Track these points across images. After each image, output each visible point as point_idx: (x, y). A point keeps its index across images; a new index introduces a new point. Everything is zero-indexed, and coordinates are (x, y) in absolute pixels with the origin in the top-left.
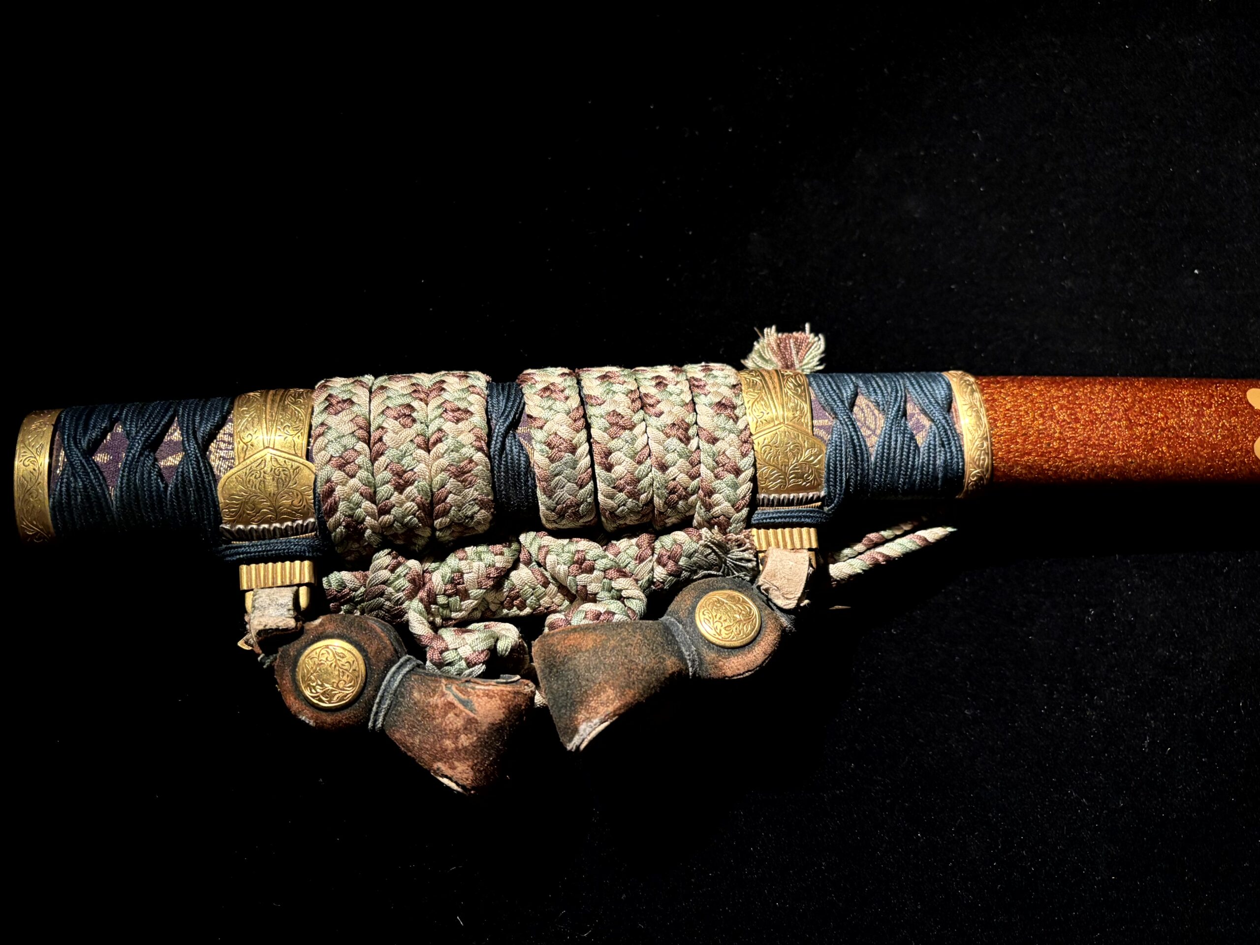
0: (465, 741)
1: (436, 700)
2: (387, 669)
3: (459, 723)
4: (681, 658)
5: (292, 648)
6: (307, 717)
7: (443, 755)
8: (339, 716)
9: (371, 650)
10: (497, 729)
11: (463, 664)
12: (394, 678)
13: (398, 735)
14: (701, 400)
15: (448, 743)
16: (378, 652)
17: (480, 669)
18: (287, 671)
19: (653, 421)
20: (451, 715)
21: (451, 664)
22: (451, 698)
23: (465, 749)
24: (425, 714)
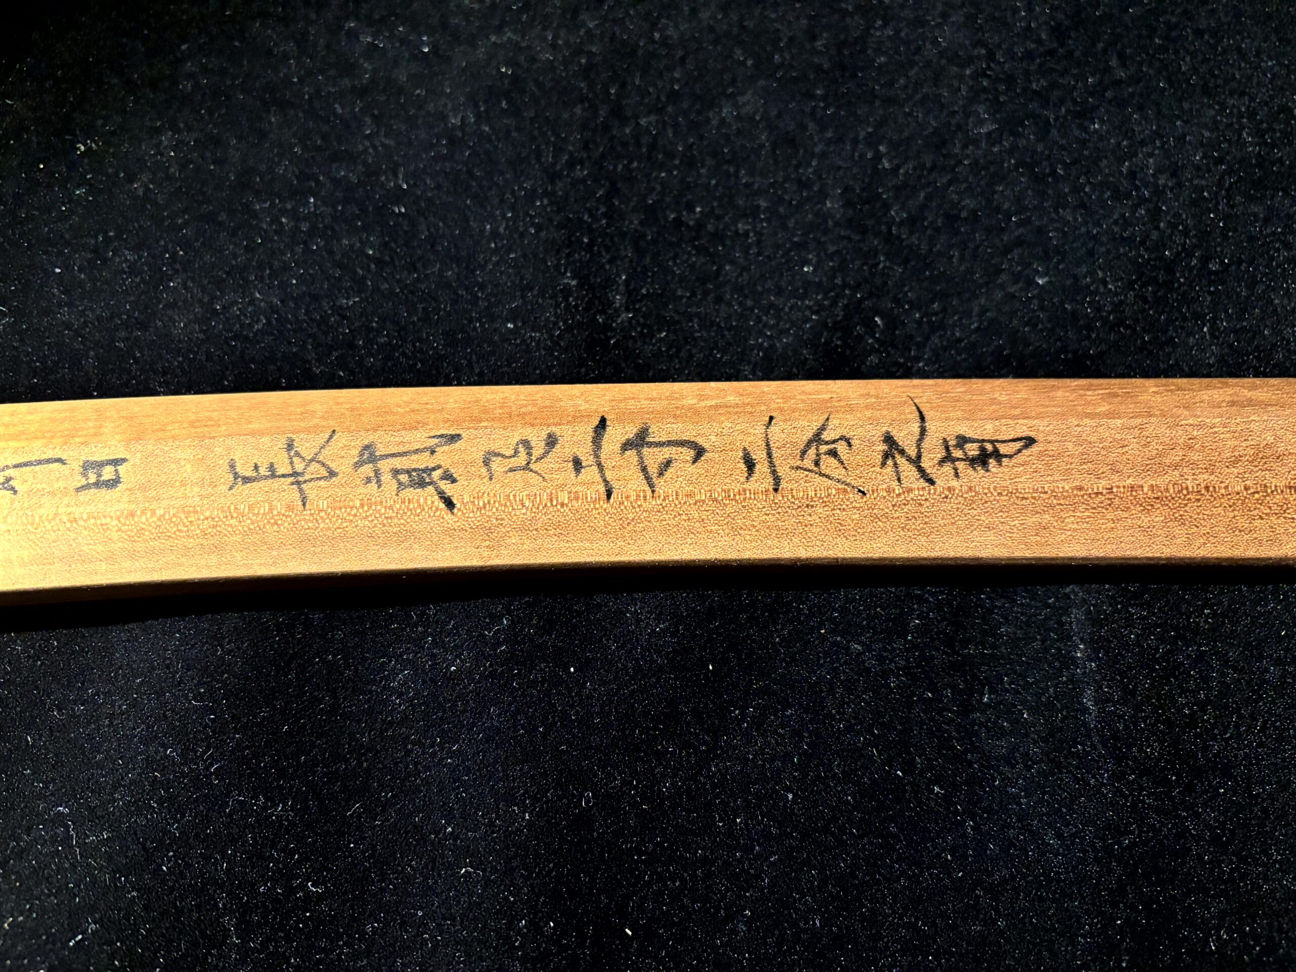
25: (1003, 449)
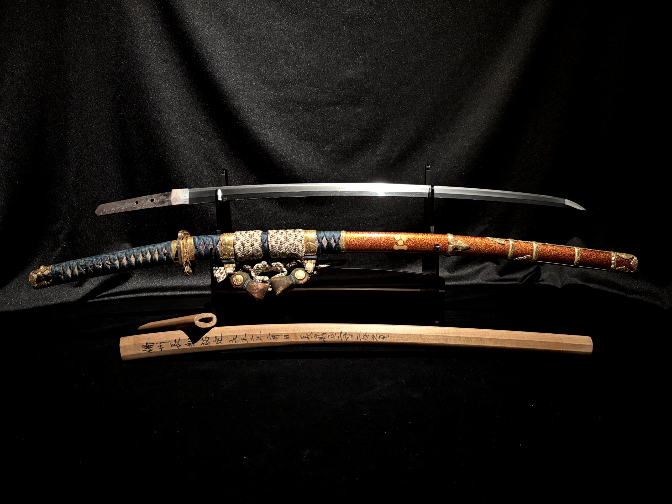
0: (256, 291)
1: (253, 285)
2: (246, 280)
3: (256, 288)
4: (292, 281)
5: (233, 276)
6: (234, 286)
7: (253, 293)
8: (239, 287)
9: (244, 277)
10: (261, 289)
11: (258, 280)
12: (248, 281)
13: (248, 290)
14: (296, 239)
15: (254, 291)
16: (245, 278)
17: (261, 281)
18: (232, 279)
19: (288, 243)
20: (255, 287)
21: (257, 280)
22: (255, 285)
23: (256, 292)
24: (251, 287)
25: (386, 337)
